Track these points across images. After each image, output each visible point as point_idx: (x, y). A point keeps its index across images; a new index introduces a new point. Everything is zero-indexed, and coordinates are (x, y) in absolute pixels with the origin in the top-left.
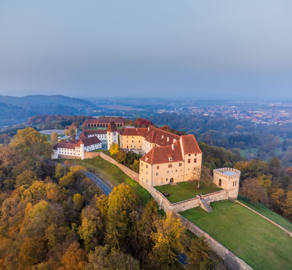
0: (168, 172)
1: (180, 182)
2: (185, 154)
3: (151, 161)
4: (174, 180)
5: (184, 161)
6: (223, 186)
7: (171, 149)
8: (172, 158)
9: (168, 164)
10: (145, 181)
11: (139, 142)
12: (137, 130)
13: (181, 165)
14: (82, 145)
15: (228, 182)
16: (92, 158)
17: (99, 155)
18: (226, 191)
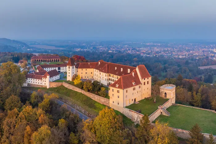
0: (133, 94)
2: (142, 80)
4: (136, 100)
5: (142, 84)
6: (168, 97)
8: (135, 83)
10: (116, 104)
12: (89, 64)
13: (140, 88)
14: (48, 77)
15: (171, 93)
16: (56, 87)
17: (62, 84)
18: (171, 100)
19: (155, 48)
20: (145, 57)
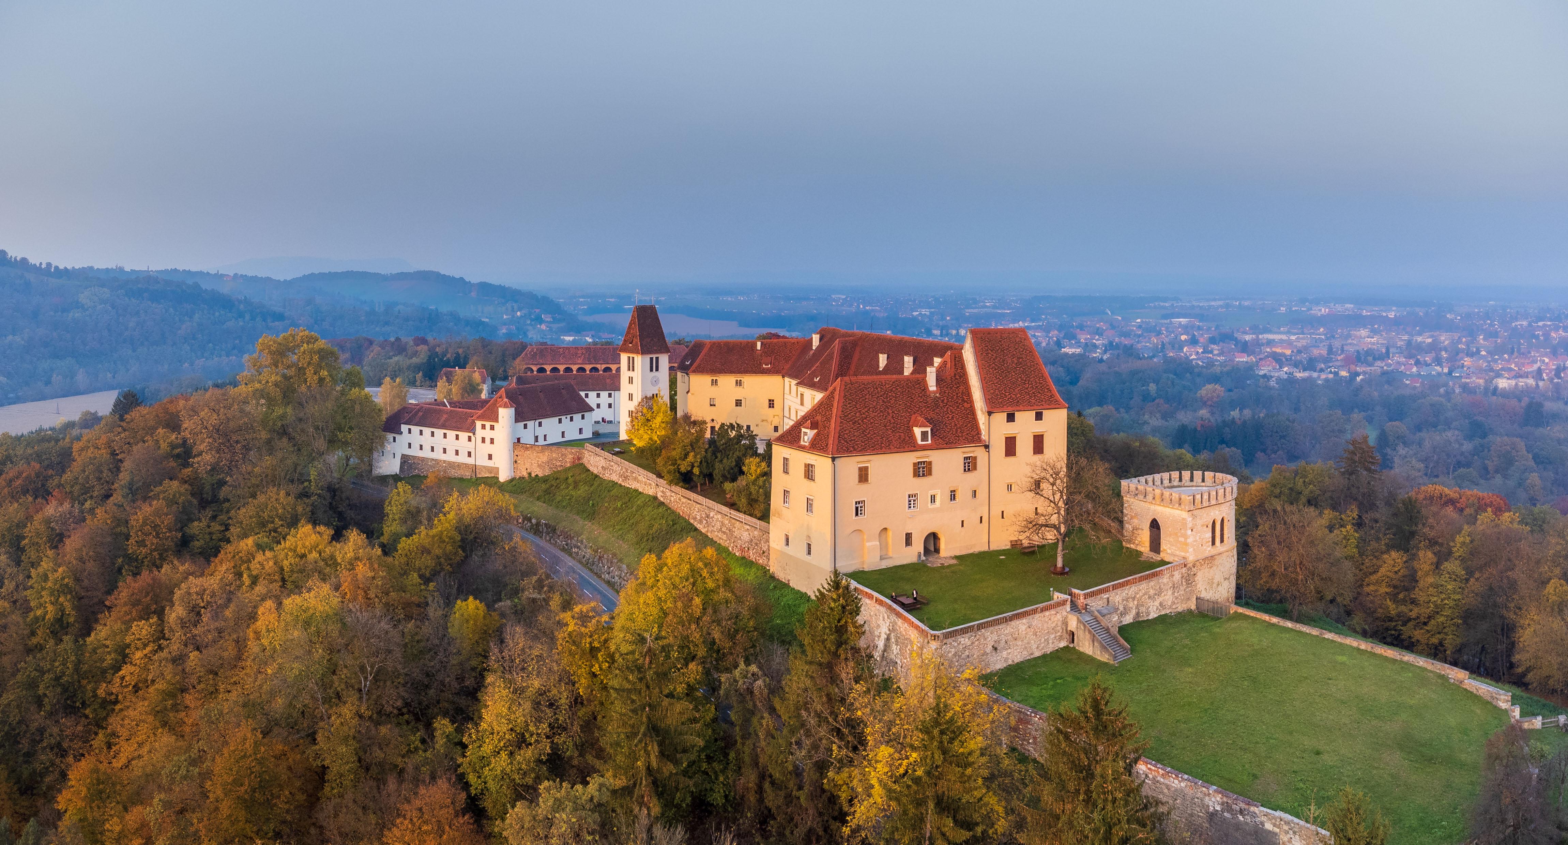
0: (912, 499)
1: (971, 551)
2: (990, 413)
3: (831, 442)
4: (942, 546)
5: (987, 447)
6: (1169, 549)
7: (925, 387)
8: (929, 429)
9: (912, 458)
10: (797, 550)
11: (771, 404)
12: (759, 347)
13: (975, 468)
14: (506, 414)
15: (1190, 525)
16: (547, 472)
17: (579, 459)
18: (1184, 570)
19: (1358, 333)
20: (1279, 380)
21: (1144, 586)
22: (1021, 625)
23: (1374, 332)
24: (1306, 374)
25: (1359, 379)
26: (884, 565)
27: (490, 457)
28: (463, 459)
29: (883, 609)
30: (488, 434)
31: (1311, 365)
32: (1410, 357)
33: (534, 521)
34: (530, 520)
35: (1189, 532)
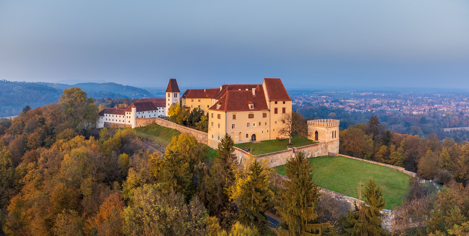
0: (248, 124)
1: (265, 140)
2: (270, 101)
3: (225, 108)
4: (257, 138)
5: (269, 111)
6: (320, 139)
7: (252, 94)
8: (253, 105)
9: (247, 113)
10: (215, 139)
11: (208, 107)
12: (205, 91)
13: (266, 117)
14: (134, 109)
15: (326, 132)
16: (145, 125)
17: (154, 121)
18: (325, 144)
19: (373, 100)
20: (351, 112)
21: (313, 148)
22: (279, 156)
23: (378, 99)
24: (359, 110)
25: (373, 112)
26: (240, 142)
27: (129, 122)
28: (122, 122)
29: (240, 152)
30: (129, 115)
31: (360, 108)
32: (388, 106)
33: (142, 138)
34: (140, 138)
35: (326, 134)
